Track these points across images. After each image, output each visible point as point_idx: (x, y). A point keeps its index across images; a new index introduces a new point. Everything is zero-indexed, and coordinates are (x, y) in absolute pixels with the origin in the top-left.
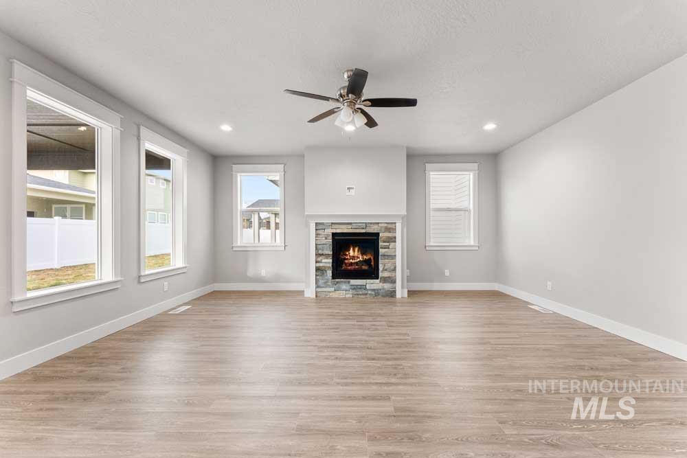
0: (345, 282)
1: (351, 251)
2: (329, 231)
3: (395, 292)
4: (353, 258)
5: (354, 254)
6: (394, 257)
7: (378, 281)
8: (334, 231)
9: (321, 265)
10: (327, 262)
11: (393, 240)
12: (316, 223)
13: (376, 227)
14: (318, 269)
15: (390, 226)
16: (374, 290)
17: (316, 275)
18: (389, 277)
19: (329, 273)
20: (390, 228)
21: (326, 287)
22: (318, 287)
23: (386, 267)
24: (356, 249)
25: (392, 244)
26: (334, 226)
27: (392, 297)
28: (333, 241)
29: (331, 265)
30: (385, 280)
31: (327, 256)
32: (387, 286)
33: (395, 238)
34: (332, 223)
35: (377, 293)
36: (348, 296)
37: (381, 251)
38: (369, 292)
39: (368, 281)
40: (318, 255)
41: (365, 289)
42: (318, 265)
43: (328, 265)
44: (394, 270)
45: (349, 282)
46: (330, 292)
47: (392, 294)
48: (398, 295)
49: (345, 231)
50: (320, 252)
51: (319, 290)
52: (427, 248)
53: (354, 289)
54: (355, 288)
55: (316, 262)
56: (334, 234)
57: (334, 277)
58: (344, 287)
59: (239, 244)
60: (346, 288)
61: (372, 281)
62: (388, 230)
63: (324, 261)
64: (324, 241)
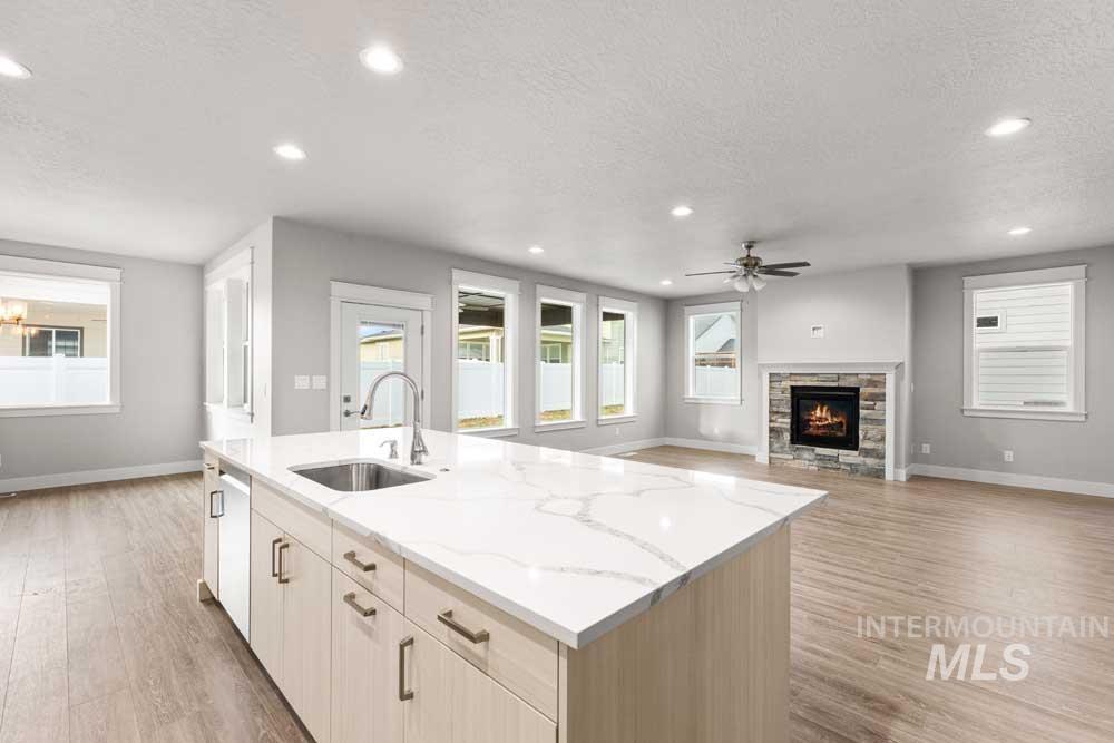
0: (808, 450)
1: (818, 411)
2: (787, 384)
3: (883, 470)
4: (820, 419)
5: (821, 415)
6: (881, 422)
7: (856, 453)
8: (794, 384)
9: (776, 425)
10: (785, 422)
11: (881, 397)
12: (770, 374)
13: (853, 379)
14: (772, 430)
15: (876, 378)
16: (851, 465)
17: (770, 437)
18: (873, 450)
19: (787, 436)
20: (877, 381)
21: (782, 453)
22: (771, 451)
23: (869, 435)
24: (825, 409)
25: (879, 404)
26: (793, 378)
27: (878, 477)
28: (792, 397)
29: (789, 426)
30: (867, 453)
31: (783, 415)
32: (871, 461)
33: (884, 395)
34: (791, 374)
35: (854, 469)
36: (811, 468)
37: (863, 413)
38: (843, 467)
39: (841, 451)
40: (772, 413)
41: (837, 462)
42: (772, 425)
43: (785, 426)
44: (883, 439)
45: (813, 450)
46: (787, 460)
47: (878, 474)
48: (889, 475)
49: (809, 384)
50: (775, 409)
51: (772, 455)
52: (966, 413)
53: (820, 460)
54: (821, 458)
55: (771, 421)
56: (793, 388)
57: (794, 441)
58: (806, 455)
59: (691, 396)
60: (808, 458)
61: (846, 452)
62: (872, 383)
63: (780, 420)
64: (780, 396)
